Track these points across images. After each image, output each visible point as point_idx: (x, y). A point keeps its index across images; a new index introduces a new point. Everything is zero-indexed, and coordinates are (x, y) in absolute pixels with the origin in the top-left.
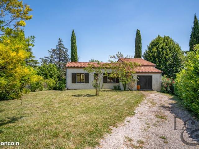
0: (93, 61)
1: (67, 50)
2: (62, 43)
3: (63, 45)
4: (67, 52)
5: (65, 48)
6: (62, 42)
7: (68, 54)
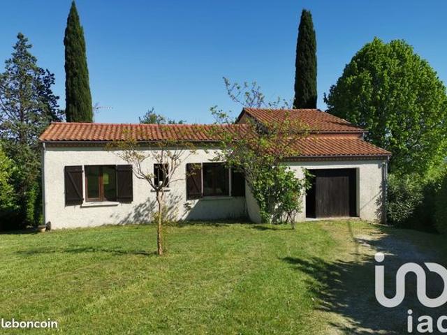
0: (151, 119)
1: (50, 79)
2: (28, 50)
3: (34, 60)
4: (52, 88)
5: (42, 71)
6: (30, 46)
7: (55, 94)
